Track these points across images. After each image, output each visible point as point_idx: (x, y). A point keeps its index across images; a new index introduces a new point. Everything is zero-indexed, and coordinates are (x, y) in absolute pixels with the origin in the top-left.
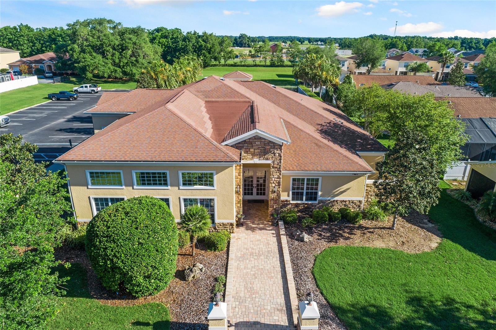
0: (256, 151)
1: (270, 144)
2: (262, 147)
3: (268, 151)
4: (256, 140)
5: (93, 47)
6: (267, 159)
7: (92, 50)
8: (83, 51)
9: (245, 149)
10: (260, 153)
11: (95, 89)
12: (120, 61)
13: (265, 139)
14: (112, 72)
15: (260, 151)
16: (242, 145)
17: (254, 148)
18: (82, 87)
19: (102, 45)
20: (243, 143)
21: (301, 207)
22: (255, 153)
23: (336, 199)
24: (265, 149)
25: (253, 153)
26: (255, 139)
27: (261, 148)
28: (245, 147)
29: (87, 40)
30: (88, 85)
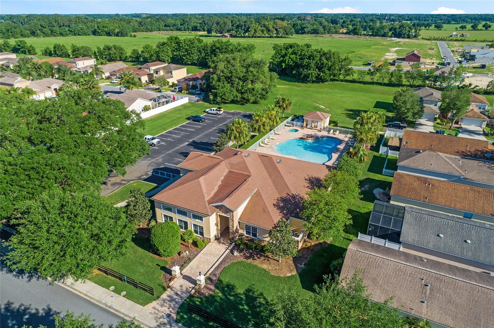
5: (226, 78)
6: (228, 215)
7: (225, 80)
8: (219, 80)
9: (219, 209)
11: (218, 112)
12: (242, 88)
14: (234, 97)
15: (225, 211)
17: (223, 209)
18: (211, 110)
19: (231, 76)
20: (218, 206)
21: (249, 238)
23: (264, 239)
24: (227, 211)
29: (223, 72)
30: (215, 109)
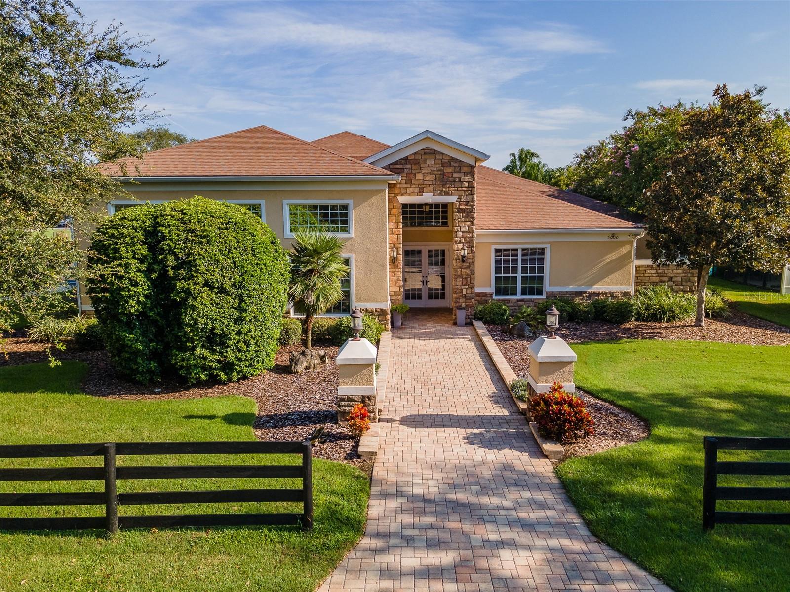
0: (427, 178)
1: (452, 164)
2: (438, 170)
3: (449, 177)
4: (427, 156)
6: (447, 193)
9: (407, 174)
10: (434, 182)
13: (443, 154)
15: (433, 177)
16: (402, 166)
17: (423, 172)
20: (403, 161)
22: (426, 182)
24: (444, 174)
25: (421, 181)
26: (425, 154)
27: (436, 172)
28: (406, 171)
